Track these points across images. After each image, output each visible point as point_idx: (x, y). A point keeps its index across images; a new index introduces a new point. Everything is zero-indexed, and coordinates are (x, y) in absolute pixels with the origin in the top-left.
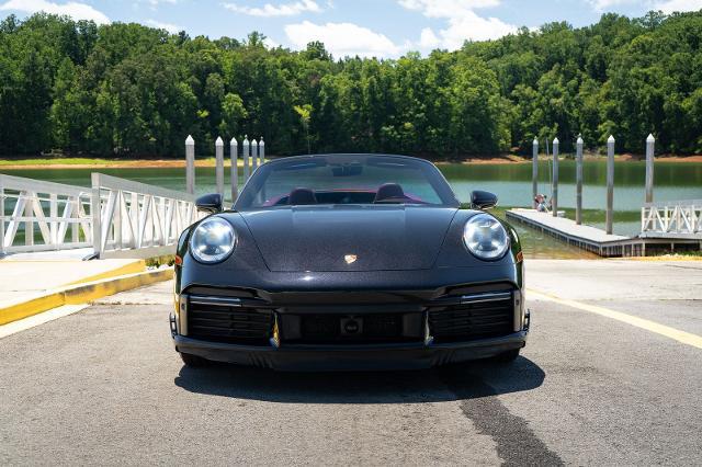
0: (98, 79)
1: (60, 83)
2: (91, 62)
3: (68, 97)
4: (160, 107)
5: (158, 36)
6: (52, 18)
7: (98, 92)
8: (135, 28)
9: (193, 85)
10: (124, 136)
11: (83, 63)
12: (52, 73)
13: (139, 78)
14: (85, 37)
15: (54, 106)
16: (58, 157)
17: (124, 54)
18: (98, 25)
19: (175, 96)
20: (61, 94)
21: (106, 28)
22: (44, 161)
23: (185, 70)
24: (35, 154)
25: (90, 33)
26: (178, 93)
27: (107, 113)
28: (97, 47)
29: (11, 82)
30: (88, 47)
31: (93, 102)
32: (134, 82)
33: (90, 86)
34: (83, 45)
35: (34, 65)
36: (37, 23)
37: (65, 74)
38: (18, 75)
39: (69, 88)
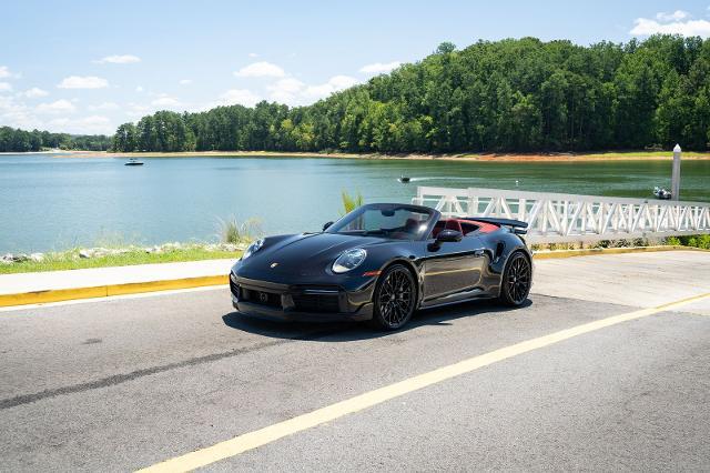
0: (698, 85)
1: (665, 91)
2: (694, 71)
3: (671, 101)
6: (666, 37)
7: (698, 96)
11: (687, 74)
12: (660, 83)
14: (691, 51)
15: (659, 110)
16: (658, 151)
18: (704, 39)
20: (665, 100)
22: (646, 154)
24: (640, 149)
25: (696, 47)
27: (703, 113)
28: (700, 59)
29: (625, 92)
30: (693, 59)
31: (692, 105)
33: (691, 91)
34: (689, 57)
35: (645, 77)
36: (654, 43)
37: (670, 83)
38: (631, 87)
39: (673, 94)
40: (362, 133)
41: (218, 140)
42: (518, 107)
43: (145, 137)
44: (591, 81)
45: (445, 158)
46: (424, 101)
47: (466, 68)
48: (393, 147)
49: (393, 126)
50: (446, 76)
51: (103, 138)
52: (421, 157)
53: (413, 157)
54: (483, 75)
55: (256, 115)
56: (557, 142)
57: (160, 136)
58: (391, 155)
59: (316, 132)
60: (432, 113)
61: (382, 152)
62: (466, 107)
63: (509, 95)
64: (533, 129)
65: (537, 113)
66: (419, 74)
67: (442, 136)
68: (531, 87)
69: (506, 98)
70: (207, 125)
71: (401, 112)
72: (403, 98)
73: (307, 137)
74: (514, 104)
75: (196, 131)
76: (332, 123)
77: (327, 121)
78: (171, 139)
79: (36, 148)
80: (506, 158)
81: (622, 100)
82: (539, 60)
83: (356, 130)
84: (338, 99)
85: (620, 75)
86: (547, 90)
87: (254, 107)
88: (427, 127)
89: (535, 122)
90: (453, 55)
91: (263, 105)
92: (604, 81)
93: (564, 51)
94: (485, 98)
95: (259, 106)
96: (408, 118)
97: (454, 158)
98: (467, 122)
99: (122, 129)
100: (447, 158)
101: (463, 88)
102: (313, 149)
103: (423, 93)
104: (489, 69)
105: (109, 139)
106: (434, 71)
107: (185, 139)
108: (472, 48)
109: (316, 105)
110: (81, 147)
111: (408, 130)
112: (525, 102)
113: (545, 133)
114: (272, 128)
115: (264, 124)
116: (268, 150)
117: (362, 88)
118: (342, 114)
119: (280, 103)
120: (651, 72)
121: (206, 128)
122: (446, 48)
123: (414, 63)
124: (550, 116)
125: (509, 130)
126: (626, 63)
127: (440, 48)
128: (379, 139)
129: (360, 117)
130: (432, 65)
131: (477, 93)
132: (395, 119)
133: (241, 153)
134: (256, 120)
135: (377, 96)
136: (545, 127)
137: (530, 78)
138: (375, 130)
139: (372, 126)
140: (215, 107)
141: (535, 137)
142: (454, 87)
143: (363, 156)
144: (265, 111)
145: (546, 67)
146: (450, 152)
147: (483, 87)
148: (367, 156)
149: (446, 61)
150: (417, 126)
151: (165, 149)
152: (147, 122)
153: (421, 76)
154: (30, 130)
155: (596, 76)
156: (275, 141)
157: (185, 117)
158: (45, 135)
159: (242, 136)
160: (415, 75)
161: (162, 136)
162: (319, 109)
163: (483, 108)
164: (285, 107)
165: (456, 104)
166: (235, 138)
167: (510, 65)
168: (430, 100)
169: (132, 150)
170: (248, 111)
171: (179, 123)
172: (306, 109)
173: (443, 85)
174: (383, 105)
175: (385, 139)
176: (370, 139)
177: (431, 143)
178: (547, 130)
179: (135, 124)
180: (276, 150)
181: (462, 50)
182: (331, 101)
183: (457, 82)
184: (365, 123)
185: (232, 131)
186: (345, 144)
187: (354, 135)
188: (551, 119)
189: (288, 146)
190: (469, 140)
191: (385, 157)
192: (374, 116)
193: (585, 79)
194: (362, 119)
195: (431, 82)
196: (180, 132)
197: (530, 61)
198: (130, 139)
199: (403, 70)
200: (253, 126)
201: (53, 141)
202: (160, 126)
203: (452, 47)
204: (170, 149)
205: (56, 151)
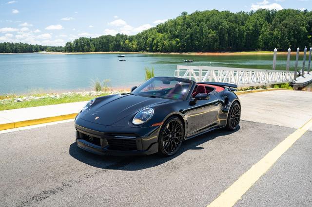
0: (275, 27)
1: (263, 29)
2: (273, 22)
3: (265, 33)
4: (294, 35)
5: (297, 12)
6: (264, 10)
7: (275, 31)
8: (289, 10)
9: (307, 27)
10: (281, 44)
11: (271, 23)
12: (261, 27)
13: (288, 26)
14: (273, 15)
15: (261, 36)
16: (260, 51)
17: (285, 19)
18: (277, 11)
19: (300, 31)
20: (263, 33)
21: (280, 11)
22: (256, 52)
23: (305, 22)
24: (253, 50)
25: (274, 13)
26: (301, 30)
27: (276, 38)
28: (276, 18)
29: (249, 30)
30: (273, 18)
31: (272, 34)
32: (286, 27)
33: (272, 29)
35: (256, 24)
36: (259, 12)
37: (265, 26)
38: (251, 28)
39: (266, 31)
40: (154, 45)
41: (102, 48)
42: (210, 35)
43: (76, 47)
44: (237, 25)
45: (184, 54)
46: (177, 33)
47: (192, 21)
48: (165, 50)
49: (165, 42)
50: (184, 24)
51: (61, 47)
52: (176, 54)
53: (173, 53)
54: (198, 23)
55: (116, 39)
56: (224, 48)
57: (81, 47)
58: (165, 53)
59: (138, 45)
60: (179, 37)
61: (161, 52)
62: (192, 35)
64: (216, 43)
65: (218, 38)
66: (175, 23)
67: (183, 46)
68: (215, 28)
69: (206, 32)
70: (98, 42)
71: (168, 37)
72: (169, 32)
73: (134, 46)
75: (94, 45)
77: (142, 40)
78: (86, 47)
79: (37, 51)
80: (206, 54)
81: (247, 33)
82: (218, 18)
83: (152, 44)
84: (145, 32)
85: (247, 23)
86: (221, 29)
87: (115, 36)
88: (178, 43)
89: (216, 41)
90: (187, 16)
91: (118, 35)
92: (241, 25)
93: (227, 14)
94: (199, 32)
95: (117, 35)
96: (171, 39)
97: (187, 54)
98: (192, 41)
99: (67, 44)
101: (191, 28)
102: (136, 51)
103: (176, 30)
104: (200, 21)
105: (63, 48)
106: (180, 23)
107: (90, 47)
108: (194, 14)
109: (138, 35)
110: (53, 51)
111: (171, 44)
112: (213, 33)
113: (220, 45)
114: (122, 43)
115: (119, 41)
116: (121, 51)
117: (154, 28)
118: (147, 38)
119: (124, 34)
120: (258, 22)
121: (98, 44)
122: (185, 14)
123: (172, 19)
124: (222, 38)
125: (207, 44)
126: (249, 19)
127: (182, 14)
128: (160, 47)
129: (153, 39)
130: (179, 20)
131: (195, 30)
132: (166, 40)
133: (110, 52)
135: (159, 31)
136: (220, 43)
137: (215, 24)
138: (159, 44)
139: (158, 42)
140: (101, 36)
141: (216, 46)
142: (187, 28)
144: (119, 37)
145: (221, 21)
146: (186, 52)
147: (198, 28)
148: (156, 53)
149: (185, 18)
150: (174, 42)
151: (83, 51)
152: (77, 41)
153: (175, 24)
154: (35, 45)
155: (238, 24)
156: (123, 48)
158: (40, 46)
159: (111, 46)
160: (173, 24)
161: (82, 46)
162: (138, 36)
163: (198, 35)
164: (126, 36)
165: (188, 34)
166: (108, 47)
167: (208, 20)
168: (178, 32)
169: (71, 52)
170: (113, 37)
171: (88, 42)
172: (134, 36)
173: (183, 27)
174: (162, 35)
175: (163, 47)
176: (157, 47)
177: (179, 49)
178: (221, 44)
179: (72, 42)
180: (123, 51)
181: (190, 14)
182: (143, 33)
183: (189, 26)
184: (155, 41)
185: (107, 44)
186: (148, 49)
187: (151, 46)
188: (222, 40)
189: (128, 50)
190: (192, 47)
191: (162, 54)
192: (158, 39)
193: (234, 25)
195: (179, 26)
196: (88, 45)
197: (215, 18)
198: (70, 47)
199: (169, 22)
200: (115, 42)
201: (43, 49)
202: (81, 42)
203: (187, 13)
204: (85, 51)
205: (45, 52)
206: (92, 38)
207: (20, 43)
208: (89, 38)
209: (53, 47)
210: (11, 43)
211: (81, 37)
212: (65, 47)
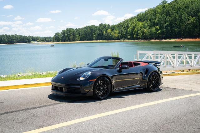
40: (135, 33)
41: (87, 37)
42: (190, 21)
43: (63, 37)
45: (164, 40)
46: (156, 21)
47: (171, 9)
48: (145, 37)
49: (145, 30)
50: (164, 12)
51: (50, 37)
52: (156, 41)
53: (153, 41)
54: (177, 11)
55: (99, 28)
57: (68, 36)
58: (145, 40)
59: (119, 33)
60: (159, 25)
61: (142, 39)
62: (171, 22)
63: (187, 18)
64: (196, 29)
65: (197, 24)
66: (154, 12)
67: (162, 33)
68: (195, 14)
69: (185, 19)
71: (148, 25)
72: (149, 20)
73: (116, 35)
74: (189, 21)
75: (79, 34)
76: (124, 30)
77: (123, 29)
78: (72, 37)
79: (29, 41)
80: (186, 40)
82: (198, 5)
83: (132, 32)
84: (126, 22)
87: (98, 26)
88: (157, 30)
89: (196, 27)
90: (166, 5)
91: (101, 25)
94: (178, 19)
95: (100, 25)
96: (151, 27)
97: (167, 40)
98: (171, 27)
99: (56, 35)
100: (165, 41)
101: (170, 16)
102: (118, 39)
103: (155, 18)
104: (179, 9)
105: (52, 38)
106: (159, 11)
107: (76, 37)
109: (119, 24)
110: (43, 41)
111: (151, 31)
112: (192, 20)
114: (104, 32)
115: (102, 31)
116: (103, 40)
117: (135, 18)
118: (128, 27)
119: (107, 24)
121: (83, 33)
122: (164, 2)
123: (152, 8)
127: (162, 2)
129: (134, 28)
130: (159, 8)
131: (175, 18)
132: (146, 27)
133: (94, 41)
134: (99, 30)
135: (140, 20)
137: (194, 11)
138: (139, 32)
139: (138, 30)
140: (85, 26)
142: (167, 16)
143: (135, 41)
144: (102, 27)
146: (166, 38)
147: (177, 15)
148: (137, 41)
149: (164, 7)
150: (154, 30)
152: (64, 32)
153: (155, 13)
154: (28, 36)
156: (105, 36)
157: (76, 30)
158: (32, 37)
159: (95, 35)
161: (69, 36)
162: (120, 25)
163: (177, 22)
164: (108, 25)
165: (167, 22)
166: (92, 36)
167: (187, 7)
168: (158, 20)
169: (59, 41)
170: (96, 27)
171: (74, 32)
172: (116, 25)
173: (163, 15)
174: (142, 23)
175: (143, 35)
177: (159, 35)
179: (60, 33)
180: (106, 40)
182: (124, 22)
183: (168, 14)
184: (136, 30)
185: (91, 33)
186: (129, 37)
187: (132, 34)
189: (110, 38)
190: (172, 34)
191: (143, 41)
192: (139, 27)
194: (135, 28)
195: (159, 15)
196: (74, 35)
197: (194, 5)
198: (58, 37)
199: (148, 11)
200: (98, 32)
201: (34, 39)
202: (68, 33)
203: (166, 2)
204: (71, 40)
205: (36, 42)
206: (77, 28)
207: (16, 35)
208: (75, 28)
209: (43, 38)
210: (8, 35)
211: (68, 28)
212: (54, 37)
